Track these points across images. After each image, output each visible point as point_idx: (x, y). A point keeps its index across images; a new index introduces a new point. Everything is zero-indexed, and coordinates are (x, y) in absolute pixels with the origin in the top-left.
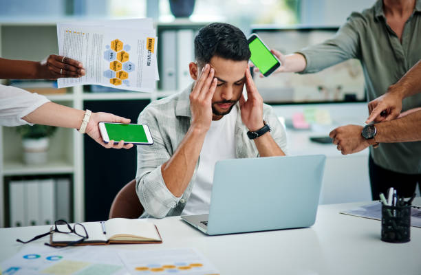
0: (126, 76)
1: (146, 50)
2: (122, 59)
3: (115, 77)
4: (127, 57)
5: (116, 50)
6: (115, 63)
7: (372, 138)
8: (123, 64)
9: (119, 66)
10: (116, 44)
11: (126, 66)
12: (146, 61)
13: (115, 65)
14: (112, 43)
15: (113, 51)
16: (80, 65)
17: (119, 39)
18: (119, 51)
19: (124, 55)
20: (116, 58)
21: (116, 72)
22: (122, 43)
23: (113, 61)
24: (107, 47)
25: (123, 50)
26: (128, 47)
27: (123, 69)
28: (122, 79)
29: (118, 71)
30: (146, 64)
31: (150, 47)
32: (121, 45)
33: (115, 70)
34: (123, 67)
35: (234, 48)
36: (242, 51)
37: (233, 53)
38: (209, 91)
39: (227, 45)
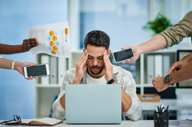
0: (57, 49)
1: (65, 34)
2: (54, 40)
3: (53, 50)
4: (56, 38)
5: (51, 36)
8: (55, 42)
9: (53, 44)
10: (51, 33)
11: (56, 44)
12: (65, 39)
13: (51, 43)
14: (50, 33)
15: (50, 36)
16: (36, 39)
17: (52, 30)
18: (53, 36)
19: (55, 38)
20: (51, 40)
22: (54, 32)
23: (50, 41)
24: (48, 35)
25: (55, 35)
27: (55, 45)
28: (56, 51)
29: (53, 46)
30: (65, 41)
31: (66, 32)
32: (54, 33)
33: (52, 46)
34: (55, 43)
35: (95, 40)
36: (99, 42)
37: (94, 42)
38: (83, 62)
39: (92, 38)
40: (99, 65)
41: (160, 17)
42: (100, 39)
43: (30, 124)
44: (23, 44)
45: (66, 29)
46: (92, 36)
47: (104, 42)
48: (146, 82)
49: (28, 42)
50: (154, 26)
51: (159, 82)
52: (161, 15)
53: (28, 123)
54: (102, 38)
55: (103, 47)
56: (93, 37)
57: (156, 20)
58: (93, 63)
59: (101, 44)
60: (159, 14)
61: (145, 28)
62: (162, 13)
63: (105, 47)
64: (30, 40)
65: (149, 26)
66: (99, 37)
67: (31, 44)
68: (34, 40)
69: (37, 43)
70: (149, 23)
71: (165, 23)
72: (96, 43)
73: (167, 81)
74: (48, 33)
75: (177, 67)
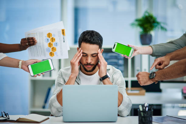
0: (55, 50)
1: (62, 35)
2: (52, 41)
3: (51, 51)
4: (54, 40)
5: (49, 37)
6: (50, 43)
7: (153, 78)
8: (53, 43)
9: (52, 45)
10: (49, 35)
11: (55, 44)
12: (63, 40)
13: (50, 45)
14: (47, 35)
15: (49, 38)
16: (34, 38)
17: (50, 32)
19: (53, 39)
20: (50, 41)
21: (51, 48)
24: (46, 37)
25: (52, 37)
26: (54, 35)
27: (53, 46)
28: (54, 52)
29: (52, 47)
30: (63, 42)
31: (63, 33)
32: (51, 35)
33: (50, 47)
34: (53, 45)
35: (90, 38)
36: (94, 40)
37: (88, 40)
38: (78, 59)
39: (86, 36)
40: (93, 63)
41: (147, 15)
42: (94, 37)
43: (17, 121)
44: (21, 42)
45: (63, 30)
46: (86, 35)
47: (97, 40)
48: (133, 76)
49: (26, 41)
50: (141, 23)
51: (144, 76)
52: (148, 13)
53: (16, 120)
54: (96, 36)
55: (97, 45)
56: (88, 35)
57: (143, 18)
58: (87, 60)
59: (95, 42)
60: (146, 12)
61: (132, 24)
62: (149, 11)
63: (98, 45)
64: (28, 39)
65: (137, 23)
66: (93, 35)
67: (29, 42)
68: (32, 38)
69: (35, 42)
70: (137, 20)
71: (152, 20)
72: (90, 41)
73: (152, 77)
74: (46, 35)
75: (160, 62)
